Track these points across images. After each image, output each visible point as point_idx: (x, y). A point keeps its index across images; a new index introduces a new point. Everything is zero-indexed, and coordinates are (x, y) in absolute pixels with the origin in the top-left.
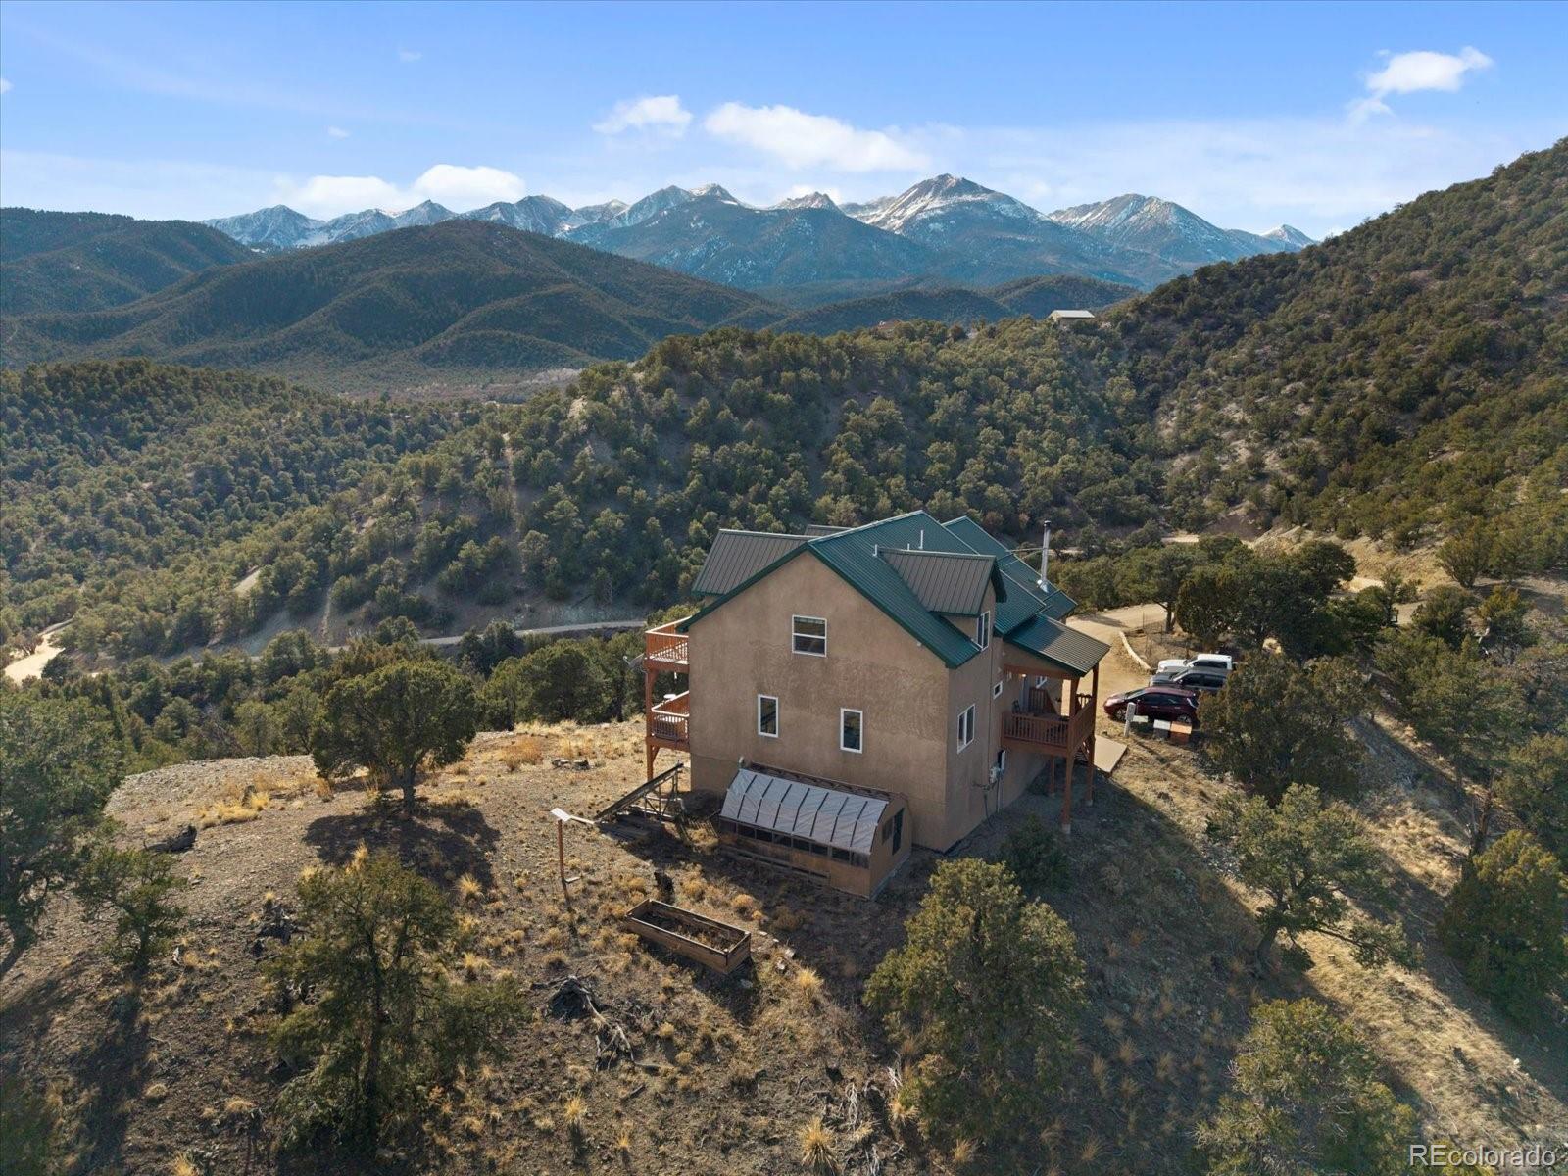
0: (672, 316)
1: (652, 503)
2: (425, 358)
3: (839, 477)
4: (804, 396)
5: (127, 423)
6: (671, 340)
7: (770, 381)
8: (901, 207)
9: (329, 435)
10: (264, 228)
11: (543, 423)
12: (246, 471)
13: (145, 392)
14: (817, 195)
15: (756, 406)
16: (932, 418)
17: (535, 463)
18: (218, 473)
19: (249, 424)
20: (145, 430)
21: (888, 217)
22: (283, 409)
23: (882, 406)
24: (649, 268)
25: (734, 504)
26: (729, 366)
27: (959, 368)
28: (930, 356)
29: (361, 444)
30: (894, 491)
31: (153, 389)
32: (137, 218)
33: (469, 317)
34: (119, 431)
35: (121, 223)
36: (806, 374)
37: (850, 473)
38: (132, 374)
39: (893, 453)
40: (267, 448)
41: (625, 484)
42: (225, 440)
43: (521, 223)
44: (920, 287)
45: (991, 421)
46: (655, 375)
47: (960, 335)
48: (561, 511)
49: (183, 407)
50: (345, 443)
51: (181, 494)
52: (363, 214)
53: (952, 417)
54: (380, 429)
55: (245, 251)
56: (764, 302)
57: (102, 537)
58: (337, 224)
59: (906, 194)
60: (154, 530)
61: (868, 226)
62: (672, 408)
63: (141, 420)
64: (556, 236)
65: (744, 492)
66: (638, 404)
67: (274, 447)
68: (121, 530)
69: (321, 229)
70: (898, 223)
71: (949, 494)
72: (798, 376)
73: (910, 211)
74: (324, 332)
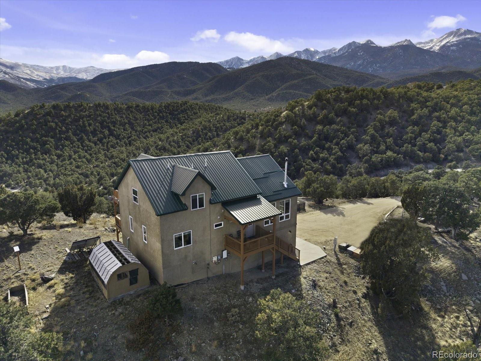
0: (347, 84)
1: (298, 145)
2: (268, 99)
3: (368, 138)
4: (363, 109)
5: (181, 118)
6: (319, 91)
7: (351, 104)
8: (439, 42)
9: (228, 122)
10: (232, 63)
11: (271, 118)
12: (205, 131)
13: (187, 109)
14: (406, 40)
15: (344, 112)
16: (413, 117)
17: (265, 131)
18: (198, 131)
19: (208, 118)
20: (185, 120)
21: (434, 46)
22: (218, 114)
23: (392, 113)
24: (342, 69)
25: (327, 146)
26: (337, 99)
27: (430, 99)
28: (418, 94)
29: (236, 125)
30: (388, 144)
31: (189, 109)
32: (200, 62)
33: (282, 87)
34: (179, 120)
35: (197, 64)
36: (365, 101)
37: (373, 137)
38: (184, 105)
39: (391, 130)
40: (211, 125)
41: (291, 138)
42: (201, 123)
43: (303, 57)
44: (443, 71)
45: (439, 119)
46: (312, 102)
47: (440, 87)
48: (268, 146)
49: (195, 113)
50: (232, 124)
51: (188, 137)
52: (258, 57)
53: (421, 117)
54: (243, 120)
55: (225, 69)
56: (381, 78)
57: (167, 148)
58: (251, 61)
59: (442, 37)
60: (179, 147)
61: (426, 49)
62: (314, 114)
63: (185, 117)
64: (314, 60)
65: (331, 142)
66: (303, 112)
67: (213, 125)
68: (171, 146)
69: (247, 62)
70: (438, 48)
71: (410, 146)
72: (361, 102)
73: (443, 43)
74: (242, 92)
